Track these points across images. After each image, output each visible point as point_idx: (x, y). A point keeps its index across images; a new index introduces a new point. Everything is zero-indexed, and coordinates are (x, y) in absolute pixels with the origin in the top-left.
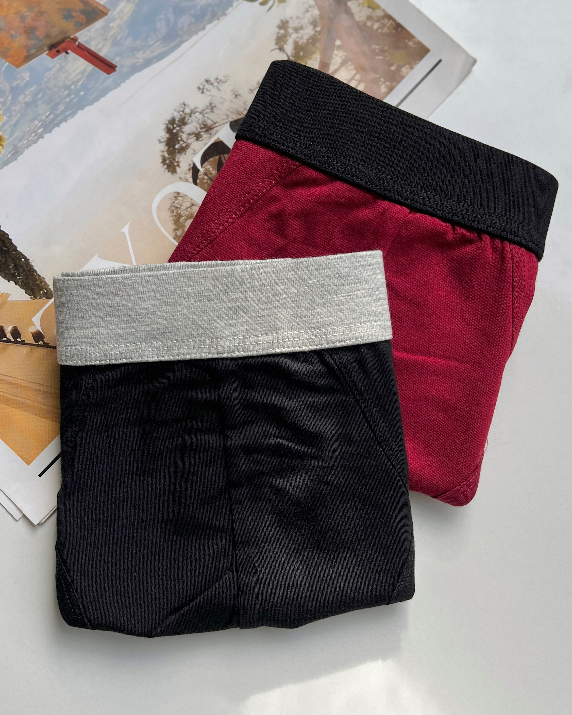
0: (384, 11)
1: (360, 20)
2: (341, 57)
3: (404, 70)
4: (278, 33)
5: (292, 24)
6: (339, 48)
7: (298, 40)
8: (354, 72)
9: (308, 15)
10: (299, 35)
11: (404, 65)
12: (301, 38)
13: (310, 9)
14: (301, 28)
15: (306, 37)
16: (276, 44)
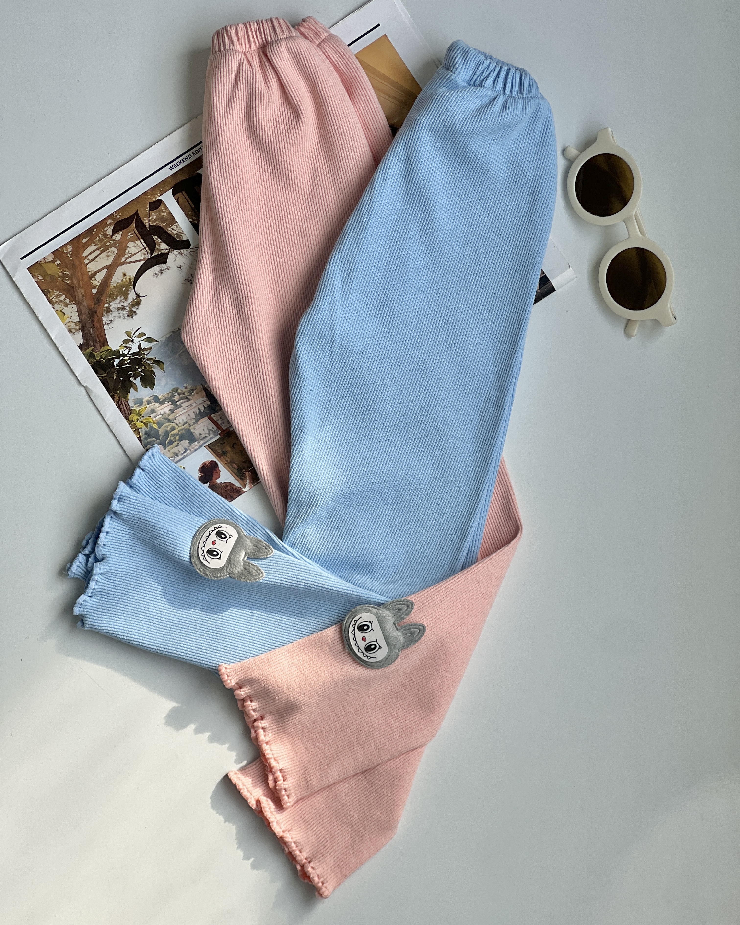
0: (53, 308)
1: (73, 306)
2: (95, 280)
3: (51, 259)
4: (137, 309)
5: (125, 313)
6: (94, 287)
7: (123, 301)
8: (88, 266)
9: (111, 318)
10: (122, 304)
11: (50, 262)
12: (121, 301)
13: (109, 322)
14: (119, 309)
15: (117, 301)
16: (141, 301)
